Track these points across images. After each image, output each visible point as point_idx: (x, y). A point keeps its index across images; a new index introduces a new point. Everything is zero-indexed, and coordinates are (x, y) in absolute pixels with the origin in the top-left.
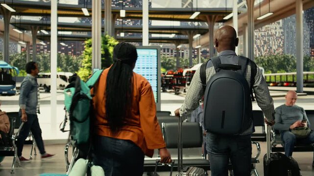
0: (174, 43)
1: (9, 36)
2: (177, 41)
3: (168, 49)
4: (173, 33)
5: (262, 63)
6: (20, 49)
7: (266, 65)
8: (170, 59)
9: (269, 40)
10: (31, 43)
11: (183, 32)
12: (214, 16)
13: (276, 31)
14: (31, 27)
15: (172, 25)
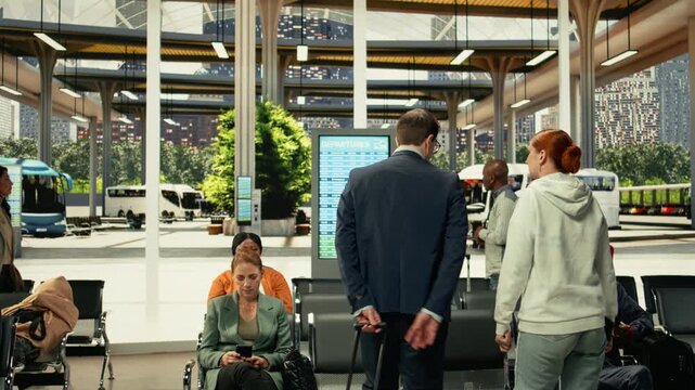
1: (52, 105)
4: (414, 97)
6: (75, 131)
7: (619, 167)
9: (626, 110)
10: (100, 118)
11: (435, 94)
12: (504, 58)
13: (641, 91)
14: (100, 84)
15: (412, 79)
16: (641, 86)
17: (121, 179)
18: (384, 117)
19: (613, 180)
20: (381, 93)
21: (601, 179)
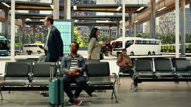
0: (108, 26)
1: (8, 22)
2: (110, 25)
3: (106, 30)
4: (107, 20)
5: (163, 38)
6: (17, 30)
7: (166, 39)
8: (108, 36)
9: (168, 24)
10: (22, 26)
11: (113, 19)
12: (132, 9)
13: (172, 19)
14: (21, 17)
15: (106, 15)
16: (172, 17)
17: (29, 43)
18: (99, 26)
19: (159, 42)
20: (98, 19)
21: (156, 42)
